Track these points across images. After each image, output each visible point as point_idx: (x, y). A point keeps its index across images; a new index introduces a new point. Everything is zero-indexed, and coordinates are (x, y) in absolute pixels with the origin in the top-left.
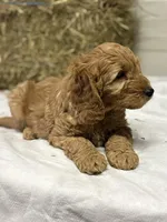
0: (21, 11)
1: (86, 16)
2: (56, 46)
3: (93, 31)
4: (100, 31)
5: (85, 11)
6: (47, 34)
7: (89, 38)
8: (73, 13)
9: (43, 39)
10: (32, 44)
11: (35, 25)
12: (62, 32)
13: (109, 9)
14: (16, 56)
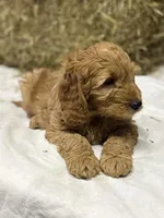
2: (86, 31)
3: (125, 16)
4: (133, 16)
6: (77, 18)
7: (121, 23)
9: (74, 23)
10: (63, 27)
11: (66, 8)
12: (92, 17)
14: (47, 40)
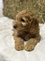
6: (32, 5)
7: (44, 6)
10: (28, 8)
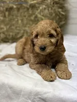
0: (15, 7)
1: (45, 9)
2: (31, 23)
3: (48, 15)
4: (51, 15)
5: (44, 6)
8: (39, 7)
9: (25, 19)
11: (21, 13)
12: (34, 16)
13: (56, 5)
14: (13, 27)
